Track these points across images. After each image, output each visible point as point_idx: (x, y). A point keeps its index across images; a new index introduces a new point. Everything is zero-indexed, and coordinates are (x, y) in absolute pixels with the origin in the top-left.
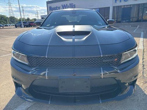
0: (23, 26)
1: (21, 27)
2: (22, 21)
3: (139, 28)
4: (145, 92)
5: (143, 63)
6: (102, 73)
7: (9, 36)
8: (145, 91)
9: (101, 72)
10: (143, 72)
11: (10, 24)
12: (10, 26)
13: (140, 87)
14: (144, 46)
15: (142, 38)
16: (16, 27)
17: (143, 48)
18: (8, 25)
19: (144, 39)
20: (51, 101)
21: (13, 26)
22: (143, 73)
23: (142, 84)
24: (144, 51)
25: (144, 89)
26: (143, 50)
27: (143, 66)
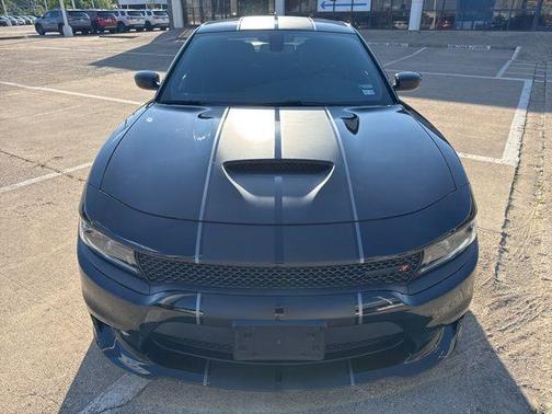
0: (68, 29)
1: (62, 35)
2: (62, 6)
3: (521, 56)
4: (490, 339)
5: (504, 227)
6: (361, 307)
7: (23, 82)
8: (490, 336)
9: (357, 304)
10: (498, 264)
11: (15, 14)
12: (14, 24)
13: (479, 321)
14: (524, 149)
15: (521, 108)
16: (42, 31)
17: (518, 159)
18: (6, 18)
19: (530, 115)
20: (209, 374)
21: (28, 23)
22: (497, 269)
23: (486, 311)
24: (520, 172)
25: (489, 330)
26: (517, 168)
27: (503, 240)
